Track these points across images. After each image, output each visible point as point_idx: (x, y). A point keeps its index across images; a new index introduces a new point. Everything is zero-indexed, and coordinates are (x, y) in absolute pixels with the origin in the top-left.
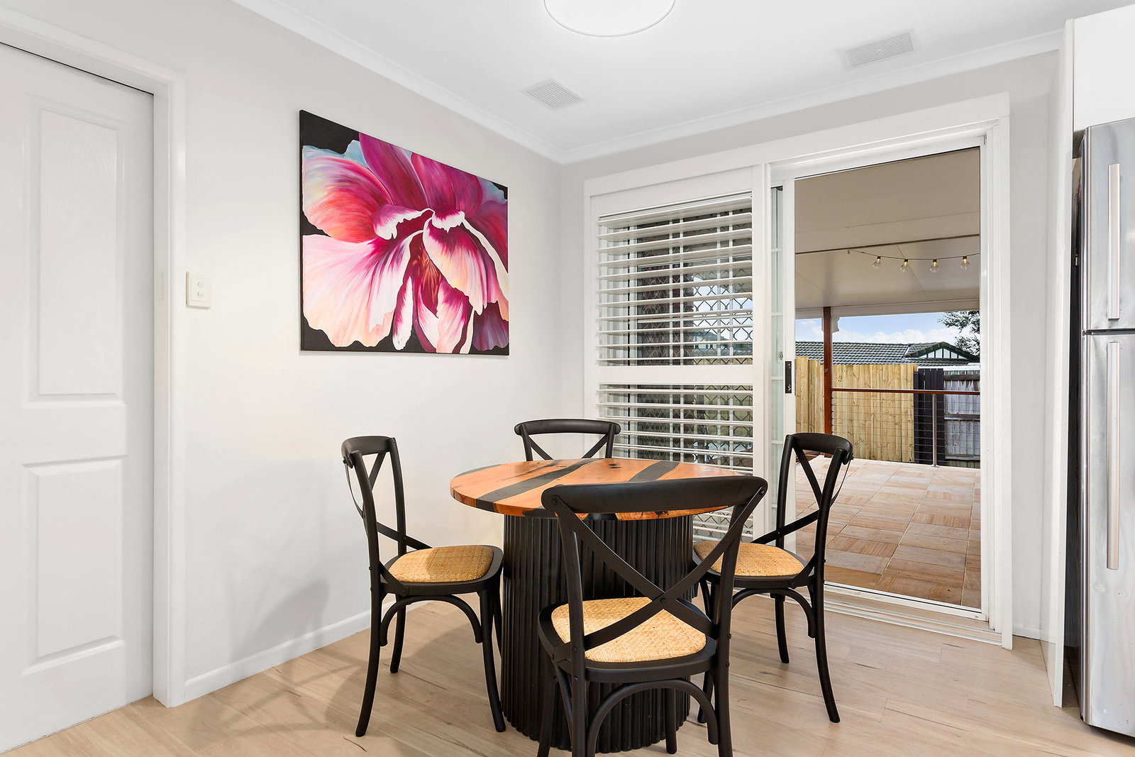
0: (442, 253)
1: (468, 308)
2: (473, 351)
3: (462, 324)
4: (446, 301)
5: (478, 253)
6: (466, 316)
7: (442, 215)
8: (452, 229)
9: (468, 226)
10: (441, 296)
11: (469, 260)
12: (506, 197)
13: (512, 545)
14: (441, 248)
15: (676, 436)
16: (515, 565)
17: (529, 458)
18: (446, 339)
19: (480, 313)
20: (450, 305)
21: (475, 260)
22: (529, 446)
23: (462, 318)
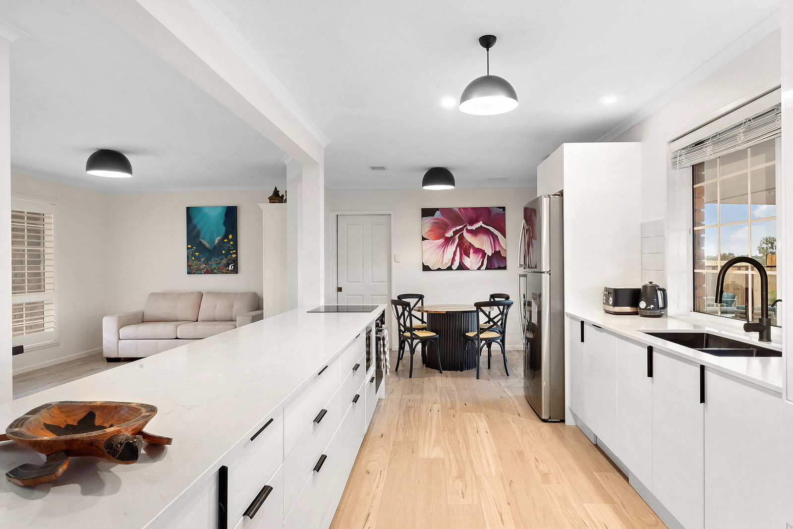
1: (484, 254)
2: (487, 268)
3: (482, 260)
4: (474, 253)
5: (489, 234)
6: (483, 257)
7: (471, 224)
8: (476, 228)
9: (484, 226)
10: (472, 251)
11: (485, 238)
12: (504, 210)
14: (472, 236)
18: (474, 265)
19: (490, 255)
20: (476, 254)
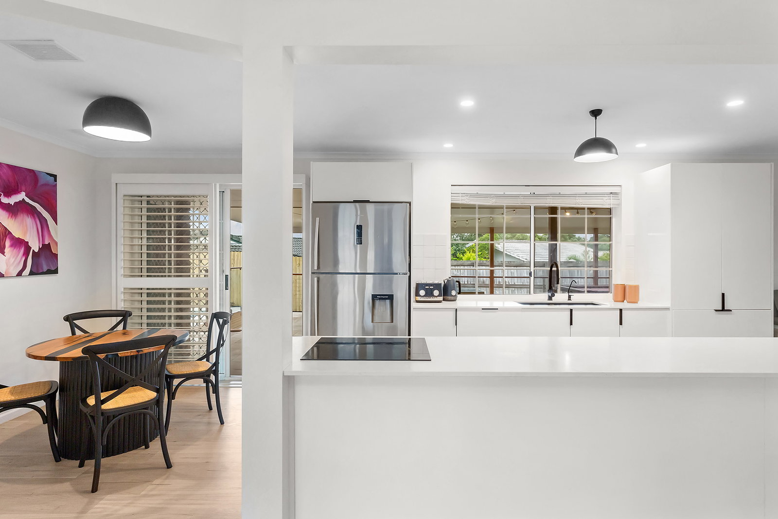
0: (8, 218)
1: (28, 248)
2: (32, 273)
3: (24, 258)
4: (11, 246)
5: (36, 216)
7: (8, 195)
8: (16, 203)
9: (27, 200)
10: (8, 243)
11: (28, 221)
12: (56, 180)
13: (65, 379)
14: (8, 215)
15: (170, 314)
16: (67, 386)
17: (73, 333)
18: (12, 268)
19: (36, 251)
20: (14, 248)
21: (33, 221)
22: (73, 327)
23: (24, 255)
